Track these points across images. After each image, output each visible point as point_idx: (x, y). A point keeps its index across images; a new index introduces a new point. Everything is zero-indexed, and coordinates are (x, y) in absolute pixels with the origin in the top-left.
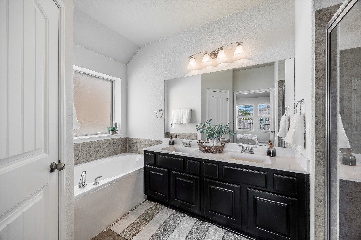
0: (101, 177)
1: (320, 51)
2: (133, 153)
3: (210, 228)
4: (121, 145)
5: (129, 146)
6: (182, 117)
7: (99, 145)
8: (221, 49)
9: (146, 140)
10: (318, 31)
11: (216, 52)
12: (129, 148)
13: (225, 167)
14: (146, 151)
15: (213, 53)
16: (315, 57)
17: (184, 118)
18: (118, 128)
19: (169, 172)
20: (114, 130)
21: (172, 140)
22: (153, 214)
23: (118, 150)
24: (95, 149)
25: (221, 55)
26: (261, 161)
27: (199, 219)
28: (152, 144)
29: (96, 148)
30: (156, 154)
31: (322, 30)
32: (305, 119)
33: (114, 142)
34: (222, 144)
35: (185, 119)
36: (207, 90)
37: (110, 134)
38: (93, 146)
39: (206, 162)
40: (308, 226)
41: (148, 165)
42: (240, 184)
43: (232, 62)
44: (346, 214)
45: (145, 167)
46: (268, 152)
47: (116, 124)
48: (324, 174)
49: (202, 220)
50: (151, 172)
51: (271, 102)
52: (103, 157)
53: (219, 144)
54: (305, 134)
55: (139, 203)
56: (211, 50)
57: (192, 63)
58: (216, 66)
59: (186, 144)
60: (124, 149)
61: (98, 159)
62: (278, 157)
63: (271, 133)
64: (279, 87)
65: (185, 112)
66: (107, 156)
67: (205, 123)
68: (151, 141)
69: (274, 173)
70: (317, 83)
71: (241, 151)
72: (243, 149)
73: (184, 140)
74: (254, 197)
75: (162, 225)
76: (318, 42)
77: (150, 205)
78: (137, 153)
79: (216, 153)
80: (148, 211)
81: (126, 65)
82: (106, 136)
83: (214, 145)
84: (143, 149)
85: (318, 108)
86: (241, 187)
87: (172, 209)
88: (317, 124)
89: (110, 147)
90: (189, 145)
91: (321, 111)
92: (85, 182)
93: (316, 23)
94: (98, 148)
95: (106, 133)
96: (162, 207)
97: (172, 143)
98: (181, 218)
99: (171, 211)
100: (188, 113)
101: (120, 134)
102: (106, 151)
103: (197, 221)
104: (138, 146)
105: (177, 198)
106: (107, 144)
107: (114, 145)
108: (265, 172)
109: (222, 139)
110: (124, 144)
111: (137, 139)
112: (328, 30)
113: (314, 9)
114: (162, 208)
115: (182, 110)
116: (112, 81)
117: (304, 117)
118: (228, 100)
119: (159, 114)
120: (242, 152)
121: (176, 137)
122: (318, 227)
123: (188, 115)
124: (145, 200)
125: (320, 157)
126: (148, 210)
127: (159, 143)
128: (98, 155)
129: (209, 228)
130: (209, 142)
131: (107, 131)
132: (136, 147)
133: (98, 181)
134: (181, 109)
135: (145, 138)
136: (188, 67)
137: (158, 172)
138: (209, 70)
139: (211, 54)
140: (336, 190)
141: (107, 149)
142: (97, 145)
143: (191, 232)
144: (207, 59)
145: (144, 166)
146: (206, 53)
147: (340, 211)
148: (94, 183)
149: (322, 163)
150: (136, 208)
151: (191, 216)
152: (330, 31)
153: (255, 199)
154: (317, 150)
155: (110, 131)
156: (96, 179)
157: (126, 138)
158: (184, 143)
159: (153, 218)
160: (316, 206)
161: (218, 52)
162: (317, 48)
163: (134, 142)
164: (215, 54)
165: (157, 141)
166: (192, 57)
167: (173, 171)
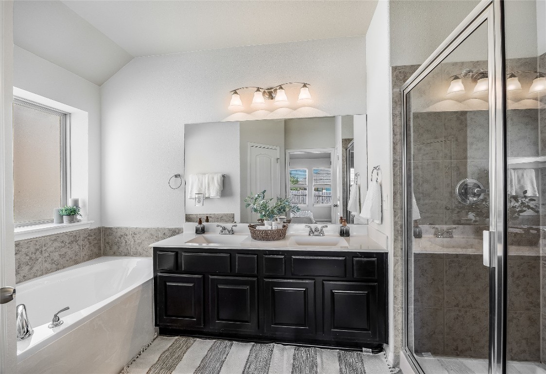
0: (68, 308)
1: (397, 112)
2: (117, 256)
3: (275, 350)
4: (90, 243)
5: (108, 243)
6: (209, 187)
7: (38, 247)
8: (281, 88)
9: (146, 230)
10: (395, 90)
11: (272, 90)
12: (108, 248)
13: (294, 257)
14: (156, 249)
15: (268, 92)
16: (393, 119)
17: (211, 188)
18: (81, 210)
19: (205, 279)
20: (72, 213)
21: (202, 226)
22: (176, 355)
23: (83, 254)
24: (28, 258)
25: (280, 96)
26: (335, 244)
27: (255, 342)
28: (160, 235)
29: (30, 254)
30: (177, 252)
31: (398, 90)
32: (381, 189)
33: (74, 237)
34: (284, 226)
35: (214, 191)
36: (249, 145)
37: (62, 222)
38: (23, 250)
39: (266, 254)
40: (387, 311)
41: (161, 272)
42: (312, 277)
43: (295, 109)
44: (419, 288)
45: (155, 278)
46: (341, 232)
47: (76, 202)
48: (402, 249)
49: (261, 343)
50: (168, 284)
51: (332, 166)
52: (47, 272)
53: (281, 227)
54: (382, 206)
55: (146, 344)
56: (265, 86)
57: (236, 101)
58: (272, 111)
59: (226, 230)
60: (96, 250)
61: (35, 276)
62: (352, 236)
63: (333, 207)
64: (343, 147)
65: (213, 178)
66: (58, 269)
67: (256, 196)
68: (158, 230)
69: (353, 257)
70: (394, 148)
71: (308, 234)
72: (311, 232)
73: (223, 225)
74: (331, 291)
75: (199, 367)
76: (395, 102)
77: (168, 342)
78: (127, 254)
79: (278, 239)
80: (167, 354)
81: (100, 85)
82: (52, 227)
83: (273, 229)
84: (150, 246)
85: (395, 176)
86: (315, 282)
87: (209, 338)
88: (395, 194)
89: (64, 250)
90: (232, 232)
91: (398, 180)
92: (29, 327)
93: (393, 81)
94: (35, 254)
95: (52, 221)
96: (191, 340)
97: (201, 231)
98: (227, 348)
99: (209, 343)
100: (218, 180)
101: (86, 221)
102: (55, 259)
103: (253, 346)
104: (129, 242)
105: (220, 318)
106: (56, 244)
107: (74, 244)
108: (344, 257)
109: (280, 218)
110: (96, 242)
111: (127, 228)
112: (403, 91)
113: (391, 64)
114: (192, 342)
115: (207, 176)
116: (65, 115)
117: (381, 186)
118: (279, 160)
119: (175, 182)
120: (310, 235)
121: (207, 220)
122: (396, 310)
123: (219, 185)
124: (155, 336)
125: (398, 231)
126: (166, 351)
127: (175, 232)
128: (34, 269)
129: (272, 351)
130: (264, 225)
131: (55, 217)
132: (124, 244)
133: (61, 319)
134: (205, 174)
135: (145, 226)
136: (230, 108)
137: (182, 283)
138: (261, 115)
139: (264, 92)
140: (411, 266)
141: (57, 254)
142: (32, 249)
143: (248, 364)
144: (259, 99)
145: (152, 276)
146: (258, 90)
147: (414, 287)
148: (51, 323)
149: (400, 238)
150: (140, 355)
151: (242, 341)
152: (406, 92)
153: (333, 294)
154: (395, 223)
155: (61, 217)
156: (56, 316)
157: (99, 229)
158: (224, 229)
159: (179, 362)
160: (395, 286)
161: (276, 90)
162: (394, 109)
163: (119, 234)
164: (270, 93)
165: (170, 230)
166: (235, 92)
167: (211, 277)
